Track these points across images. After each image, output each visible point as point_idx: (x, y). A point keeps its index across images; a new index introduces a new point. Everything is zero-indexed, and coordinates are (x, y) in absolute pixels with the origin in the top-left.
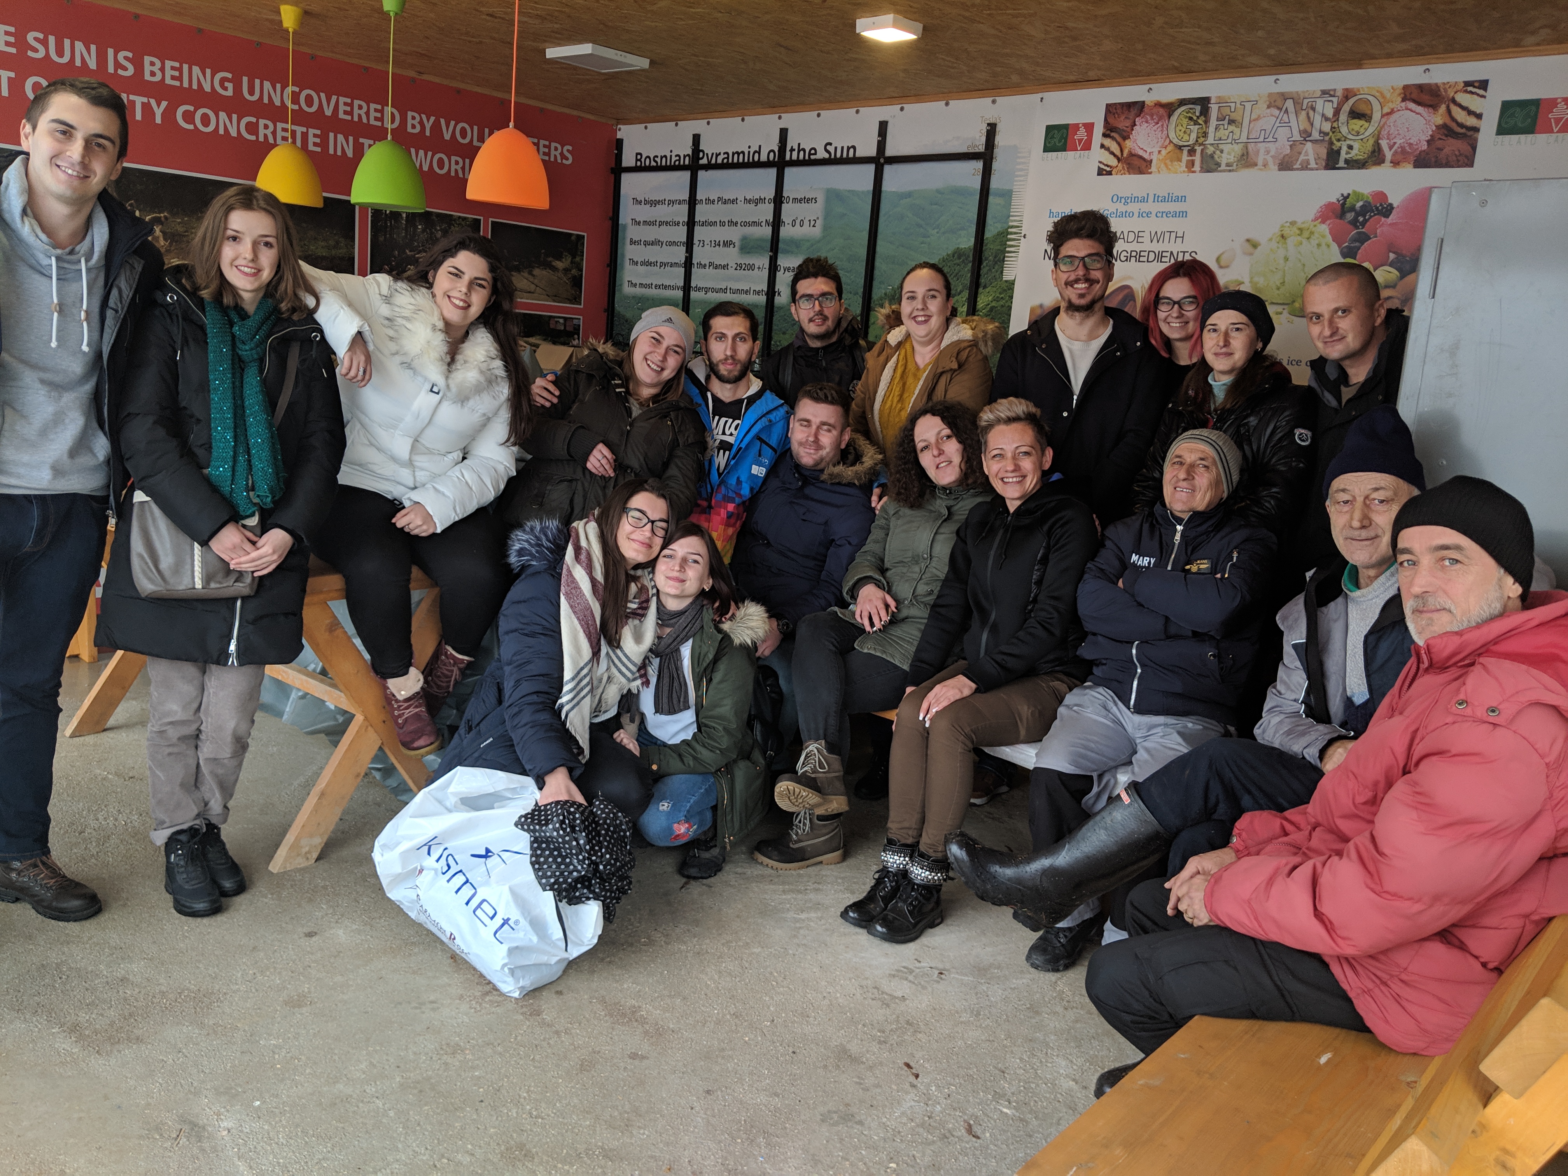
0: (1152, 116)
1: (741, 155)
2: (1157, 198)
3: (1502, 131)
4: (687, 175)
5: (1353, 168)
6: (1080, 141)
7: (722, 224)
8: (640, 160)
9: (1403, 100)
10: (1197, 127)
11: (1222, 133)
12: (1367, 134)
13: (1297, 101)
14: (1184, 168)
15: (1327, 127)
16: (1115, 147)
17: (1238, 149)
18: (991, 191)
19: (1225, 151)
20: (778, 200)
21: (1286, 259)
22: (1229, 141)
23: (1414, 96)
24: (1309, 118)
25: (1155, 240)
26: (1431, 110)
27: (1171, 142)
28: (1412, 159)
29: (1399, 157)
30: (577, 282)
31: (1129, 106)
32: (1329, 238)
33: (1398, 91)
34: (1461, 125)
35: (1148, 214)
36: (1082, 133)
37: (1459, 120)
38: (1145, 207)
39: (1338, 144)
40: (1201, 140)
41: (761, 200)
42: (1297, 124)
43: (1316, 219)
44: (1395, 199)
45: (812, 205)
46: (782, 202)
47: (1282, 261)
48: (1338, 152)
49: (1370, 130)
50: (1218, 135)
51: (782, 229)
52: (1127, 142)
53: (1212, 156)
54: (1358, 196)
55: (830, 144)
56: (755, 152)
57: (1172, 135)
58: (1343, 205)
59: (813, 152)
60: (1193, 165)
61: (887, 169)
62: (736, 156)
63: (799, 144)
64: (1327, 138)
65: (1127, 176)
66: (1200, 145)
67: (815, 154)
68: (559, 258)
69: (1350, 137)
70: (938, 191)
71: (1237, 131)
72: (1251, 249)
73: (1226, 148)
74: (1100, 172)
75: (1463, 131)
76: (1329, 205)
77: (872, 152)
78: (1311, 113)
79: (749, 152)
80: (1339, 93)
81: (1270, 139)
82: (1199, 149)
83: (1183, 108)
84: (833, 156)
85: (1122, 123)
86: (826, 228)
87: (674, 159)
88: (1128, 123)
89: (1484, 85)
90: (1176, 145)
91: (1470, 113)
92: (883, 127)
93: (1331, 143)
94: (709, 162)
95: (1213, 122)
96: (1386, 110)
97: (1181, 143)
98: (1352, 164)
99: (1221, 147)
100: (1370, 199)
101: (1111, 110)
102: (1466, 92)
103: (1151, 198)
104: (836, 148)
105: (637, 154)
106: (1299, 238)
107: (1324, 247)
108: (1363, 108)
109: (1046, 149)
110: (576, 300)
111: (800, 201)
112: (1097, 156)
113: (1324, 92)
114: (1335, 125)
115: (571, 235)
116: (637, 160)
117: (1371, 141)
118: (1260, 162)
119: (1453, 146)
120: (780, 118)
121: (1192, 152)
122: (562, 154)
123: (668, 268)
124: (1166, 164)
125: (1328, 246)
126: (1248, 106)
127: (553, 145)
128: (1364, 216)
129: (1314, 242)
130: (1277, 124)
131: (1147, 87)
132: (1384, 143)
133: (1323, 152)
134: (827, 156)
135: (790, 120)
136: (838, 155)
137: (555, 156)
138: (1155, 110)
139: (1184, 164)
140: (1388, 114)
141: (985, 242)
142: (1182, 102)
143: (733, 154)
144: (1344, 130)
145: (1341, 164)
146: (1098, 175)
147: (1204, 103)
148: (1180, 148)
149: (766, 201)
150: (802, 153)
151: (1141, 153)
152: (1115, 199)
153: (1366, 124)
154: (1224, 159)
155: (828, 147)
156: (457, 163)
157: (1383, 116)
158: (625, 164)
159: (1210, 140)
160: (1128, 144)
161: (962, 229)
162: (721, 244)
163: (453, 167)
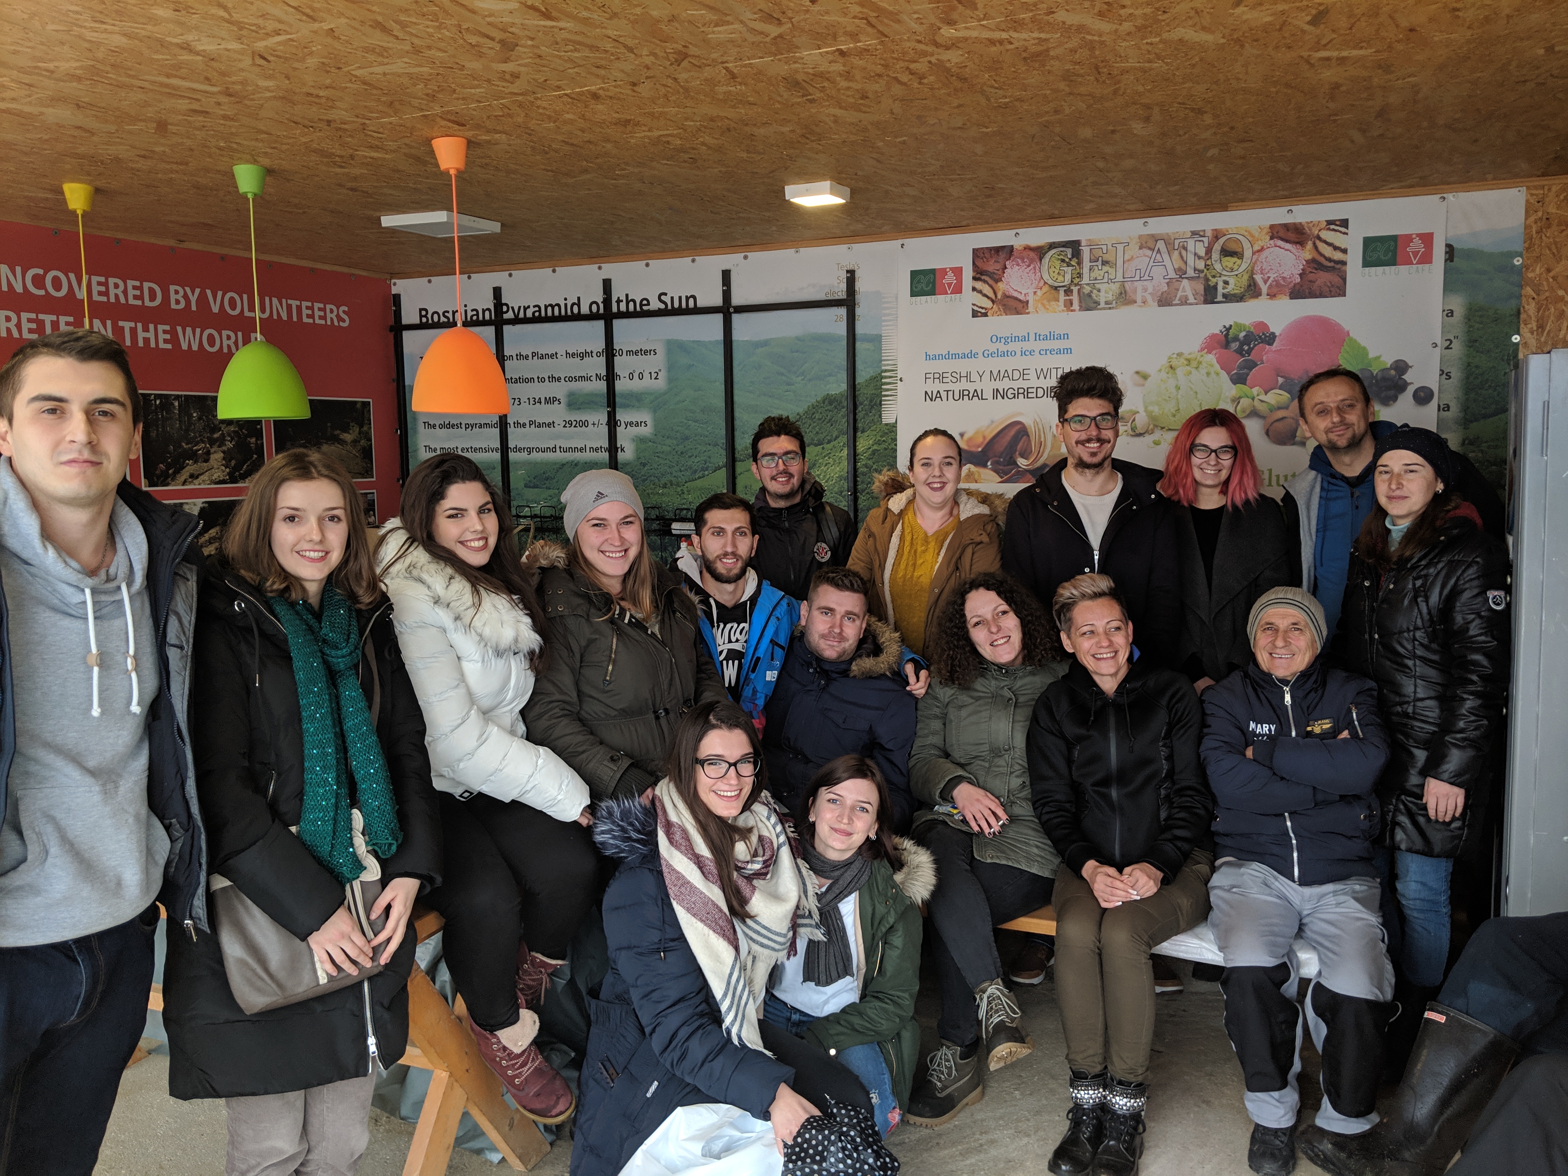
0: (1023, 259)
1: (556, 308)
2: (1038, 337)
3: (1367, 264)
4: (490, 331)
5: (1231, 301)
6: (950, 285)
7: (541, 380)
8: (426, 316)
9: (1271, 238)
10: (1070, 268)
11: (1096, 273)
12: (1241, 270)
13: (1169, 242)
14: (1062, 307)
15: (1201, 265)
16: (987, 290)
17: (1115, 288)
18: (857, 337)
19: (1103, 291)
20: (610, 353)
21: (1178, 388)
22: (1106, 280)
23: (1281, 234)
24: (1182, 257)
25: (1042, 376)
26: (1298, 246)
27: (1045, 283)
28: (1288, 291)
29: (1275, 290)
30: (367, 453)
31: (998, 250)
32: (1217, 367)
33: (1265, 231)
34: (1329, 260)
35: (1031, 352)
36: (950, 278)
37: (1327, 255)
38: (1026, 346)
39: (1214, 280)
40: (1076, 281)
41: (589, 354)
42: (1171, 263)
43: (1202, 350)
44: (1276, 328)
45: (651, 357)
46: (614, 355)
47: (1174, 390)
48: (1215, 287)
49: (1244, 266)
50: (1093, 275)
51: (617, 383)
52: (1000, 284)
53: (1089, 295)
54: (1240, 327)
55: (665, 294)
56: (573, 304)
57: (1046, 277)
58: (1227, 335)
59: (645, 302)
60: (1072, 304)
61: (736, 318)
62: (549, 309)
63: (627, 295)
64: (1202, 275)
65: (1004, 317)
66: (1076, 285)
67: (648, 304)
68: (346, 430)
69: (1224, 273)
70: (798, 339)
71: (1112, 271)
72: (1141, 381)
73: (1103, 287)
74: (975, 314)
75: (1332, 264)
76: (1213, 336)
77: (717, 300)
78: (1184, 253)
79: (566, 305)
80: (1209, 233)
81: (1146, 277)
82: (1075, 289)
83: (1053, 251)
84: (670, 307)
85: (992, 266)
86: (670, 380)
87: (470, 314)
88: (998, 266)
89: (1345, 223)
90: (1051, 286)
91: (1336, 248)
92: (726, 275)
93: (1207, 280)
94: (516, 316)
95: (1086, 264)
96: (1257, 247)
97: (1056, 284)
98: (1229, 298)
99: (1097, 286)
100: (1252, 329)
101: (977, 253)
102: (1329, 229)
103: (1032, 337)
104: (672, 298)
105: (421, 310)
106: (1188, 368)
107: (1213, 375)
108: (1233, 247)
109: (913, 294)
110: (368, 473)
111: (636, 353)
112: (969, 298)
113: (1194, 233)
114: (1209, 262)
115: (356, 402)
116: (421, 316)
117: (1246, 277)
118: (1139, 300)
119: (1323, 278)
120: (600, 268)
121: (1068, 292)
122: (338, 316)
123: (476, 430)
124: (1043, 305)
125: (1218, 374)
126: (1120, 247)
127: (328, 307)
128: (1249, 345)
129: (1203, 371)
130: (1151, 264)
131: (1015, 231)
132: (1258, 278)
133: (1201, 288)
134: (663, 306)
135: (611, 270)
136: (676, 305)
137: (332, 319)
138: (1025, 253)
139: (1061, 303)
140: (1258, 251)
141: (858, 387)
142: (1052, 246)
143: (546, 307)
144: (1218, 267)
145: (1220, 298)
146: (973, 316)
147: (1074, 246)
148: (1056, 288)
149: (594, 354)
150: (631, 305)
151: (1015, 294)
152: (994, 339)
153: (1239, 261)
154: (1102, 299)
155: (663, 298)
156: (229, 338)
157: (1254, 253)
158: (405, 321)
159: (1086, 280)
160: (1001, 287)
161: (830, 375)
162: (543, 401)
163: (225, 342)
